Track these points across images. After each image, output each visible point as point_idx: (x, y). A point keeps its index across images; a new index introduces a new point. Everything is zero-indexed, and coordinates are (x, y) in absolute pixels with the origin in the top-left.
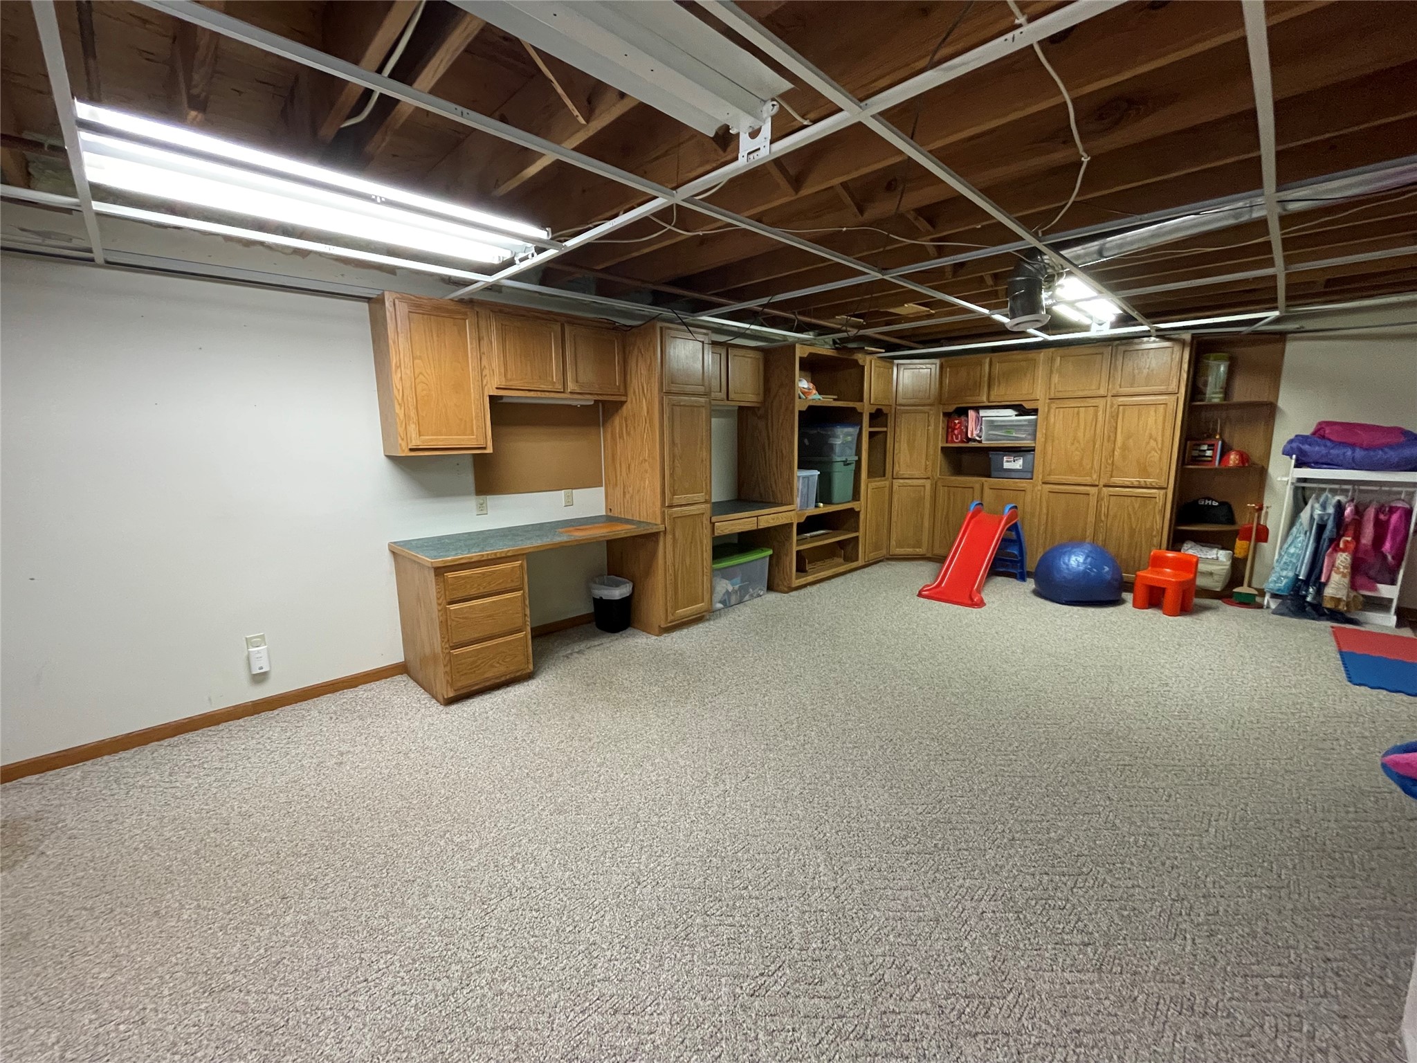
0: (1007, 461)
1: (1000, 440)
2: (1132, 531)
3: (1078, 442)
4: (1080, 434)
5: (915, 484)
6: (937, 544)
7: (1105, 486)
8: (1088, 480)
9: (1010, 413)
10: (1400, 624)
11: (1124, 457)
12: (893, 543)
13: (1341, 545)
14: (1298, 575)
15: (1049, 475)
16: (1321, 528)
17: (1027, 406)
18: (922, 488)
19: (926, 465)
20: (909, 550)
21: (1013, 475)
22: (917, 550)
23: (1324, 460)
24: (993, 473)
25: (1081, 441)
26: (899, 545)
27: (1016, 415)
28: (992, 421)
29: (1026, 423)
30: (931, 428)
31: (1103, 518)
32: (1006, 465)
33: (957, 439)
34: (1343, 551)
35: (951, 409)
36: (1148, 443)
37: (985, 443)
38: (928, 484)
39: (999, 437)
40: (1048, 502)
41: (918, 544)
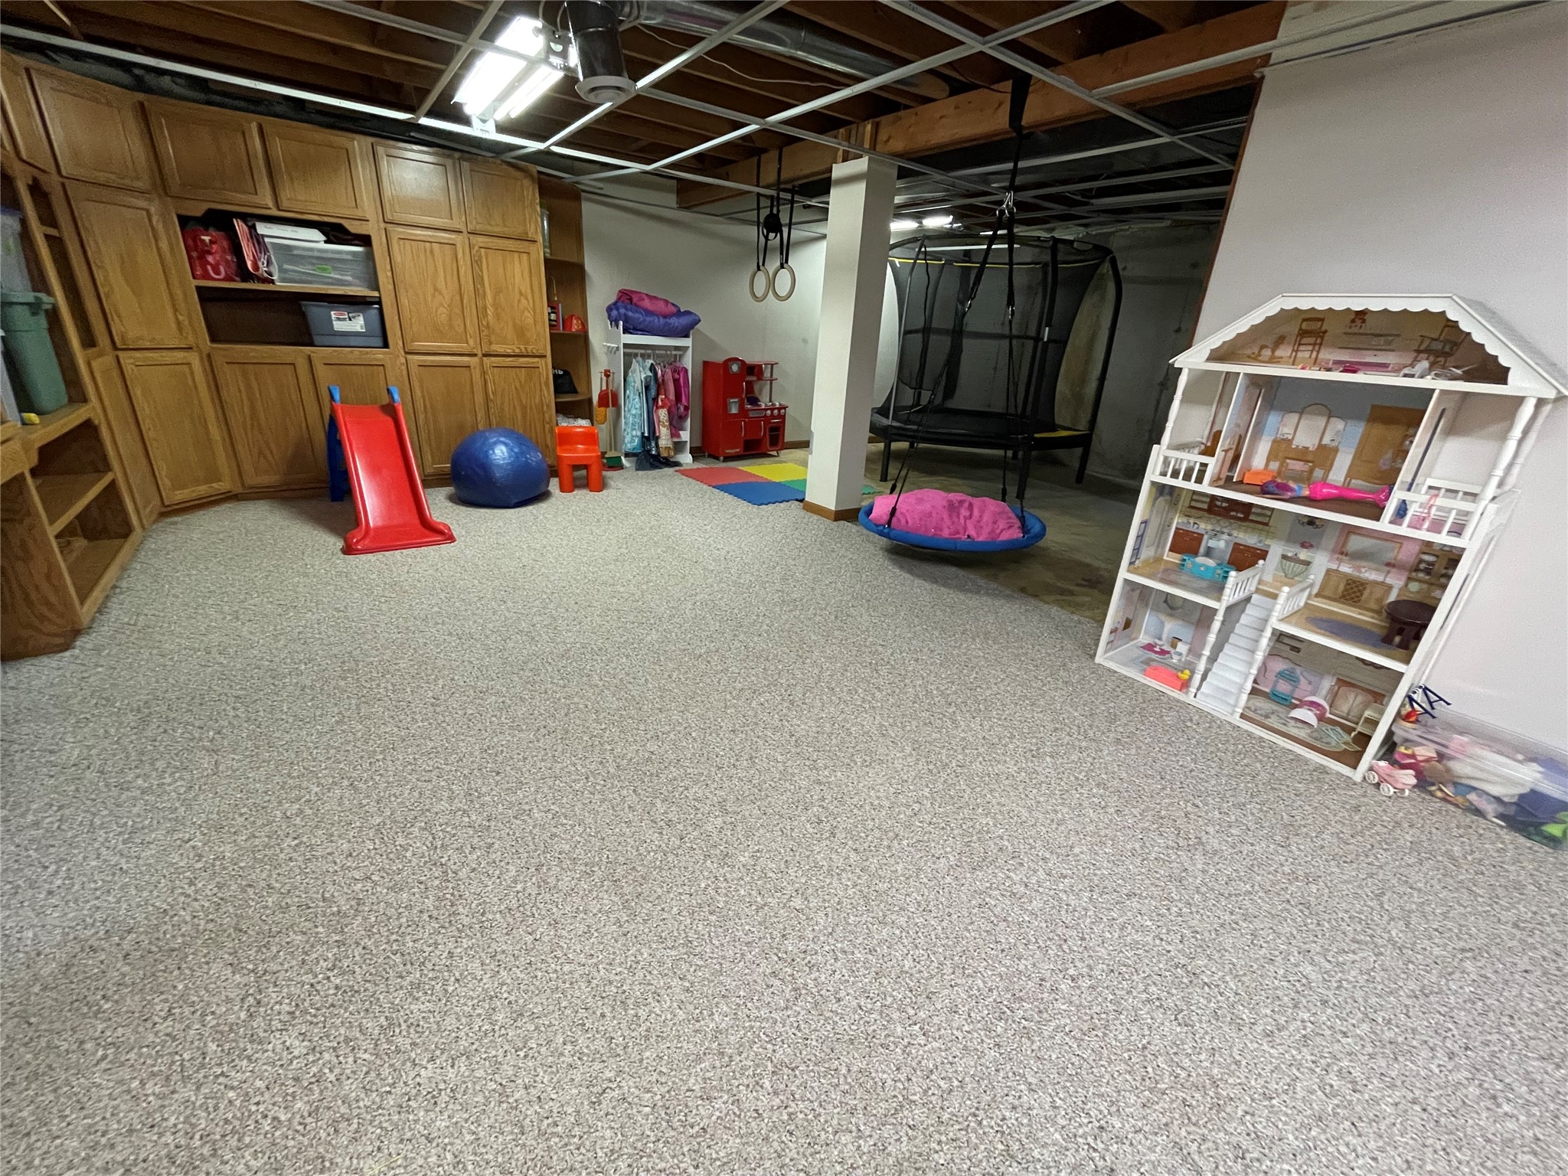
0: (339, 319)
1: (311, 282)
2: (524, 408)
3: (441, 293)
4: (441, 284)
5: (168, 360)
6: (248, 467)
7: (485, 355)
8: (463, 347)
9: (315, 235)
10: (695, 458)
11: (498, 317)
12: (165, 482)
13: (660, 403)
14: (643, 433)
15: (413, 341)
16: (647, 388)
17: (353, 227)
18: (186, 368)
19: (178, 323)
20: (202, 490)
21: (353, 341)
22: (214, 485)
23: (641, 327)
24: (317, 339)
25: (444, 291)
26: (178, 485)
27: (326, 242)
28: (289, 247)
29: (349, 257)
30: (164, 245)
31: (492, 396)
32: (338, 326)
33: (218, 273)
34: (663, 407)
35: (198, 210)
36: (519, 301)
37: (280, 285)
38: (194, 359)
39: (304, 277)
40: (421, 381)
41: (214, 476)
